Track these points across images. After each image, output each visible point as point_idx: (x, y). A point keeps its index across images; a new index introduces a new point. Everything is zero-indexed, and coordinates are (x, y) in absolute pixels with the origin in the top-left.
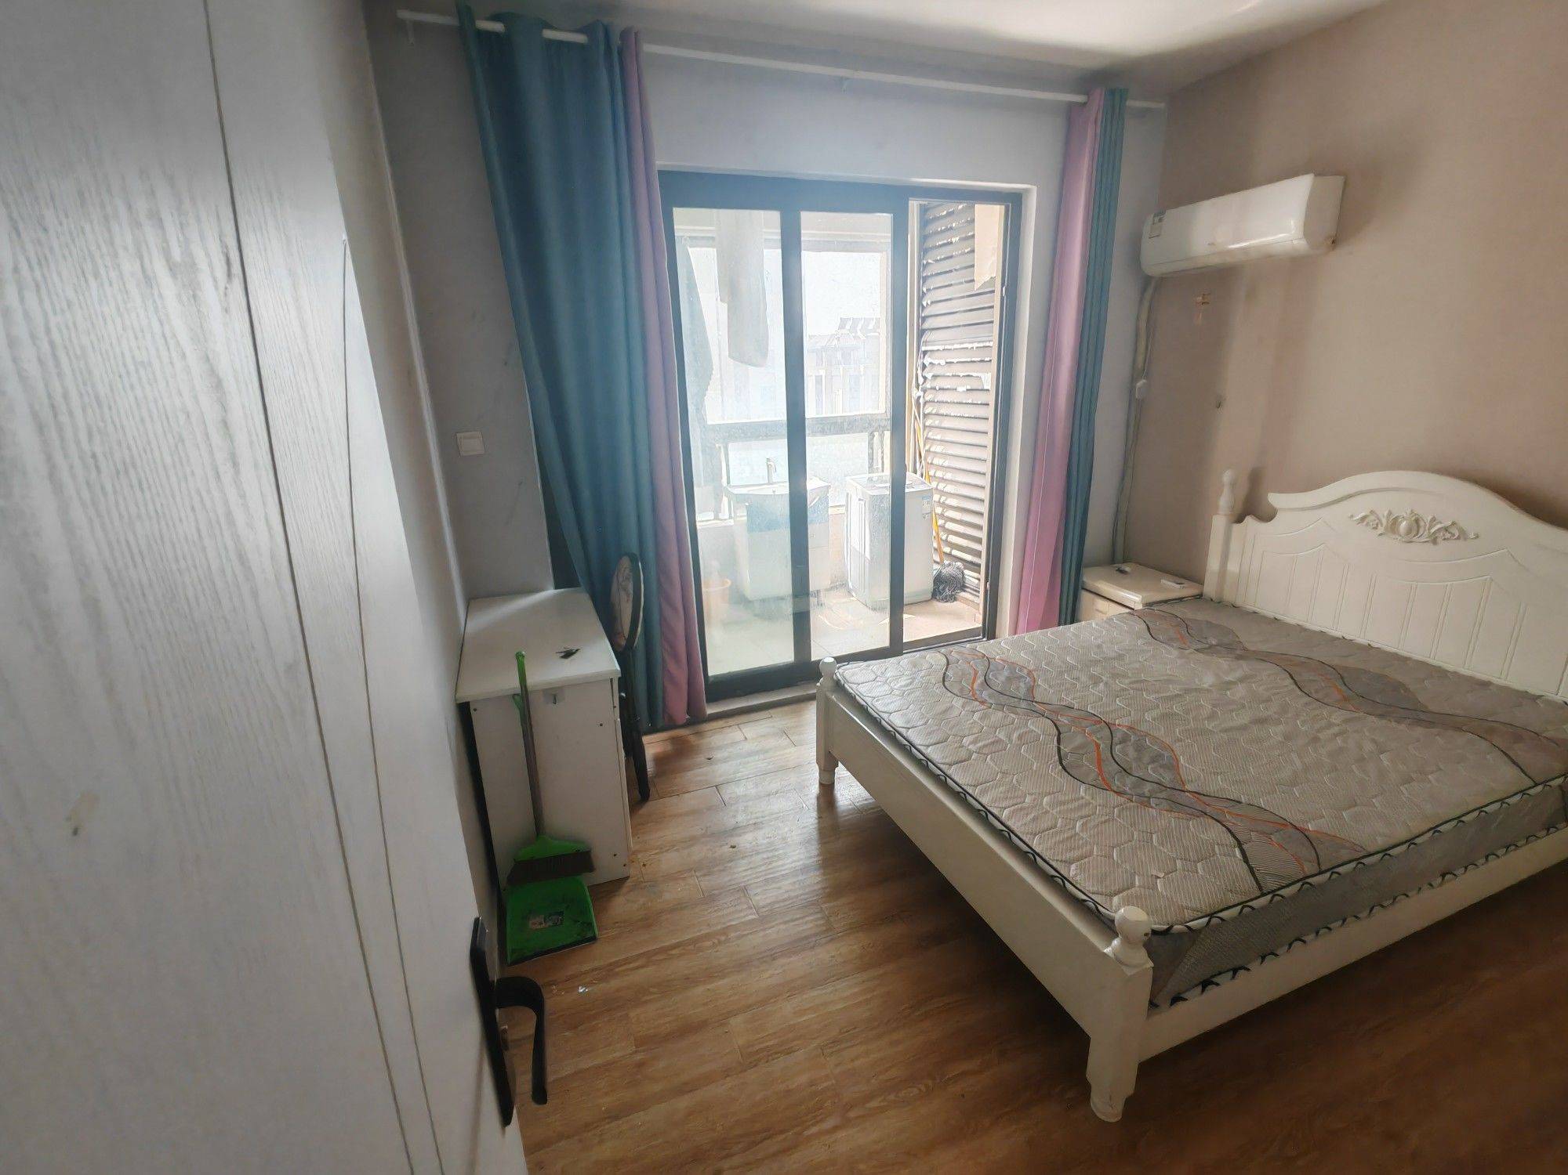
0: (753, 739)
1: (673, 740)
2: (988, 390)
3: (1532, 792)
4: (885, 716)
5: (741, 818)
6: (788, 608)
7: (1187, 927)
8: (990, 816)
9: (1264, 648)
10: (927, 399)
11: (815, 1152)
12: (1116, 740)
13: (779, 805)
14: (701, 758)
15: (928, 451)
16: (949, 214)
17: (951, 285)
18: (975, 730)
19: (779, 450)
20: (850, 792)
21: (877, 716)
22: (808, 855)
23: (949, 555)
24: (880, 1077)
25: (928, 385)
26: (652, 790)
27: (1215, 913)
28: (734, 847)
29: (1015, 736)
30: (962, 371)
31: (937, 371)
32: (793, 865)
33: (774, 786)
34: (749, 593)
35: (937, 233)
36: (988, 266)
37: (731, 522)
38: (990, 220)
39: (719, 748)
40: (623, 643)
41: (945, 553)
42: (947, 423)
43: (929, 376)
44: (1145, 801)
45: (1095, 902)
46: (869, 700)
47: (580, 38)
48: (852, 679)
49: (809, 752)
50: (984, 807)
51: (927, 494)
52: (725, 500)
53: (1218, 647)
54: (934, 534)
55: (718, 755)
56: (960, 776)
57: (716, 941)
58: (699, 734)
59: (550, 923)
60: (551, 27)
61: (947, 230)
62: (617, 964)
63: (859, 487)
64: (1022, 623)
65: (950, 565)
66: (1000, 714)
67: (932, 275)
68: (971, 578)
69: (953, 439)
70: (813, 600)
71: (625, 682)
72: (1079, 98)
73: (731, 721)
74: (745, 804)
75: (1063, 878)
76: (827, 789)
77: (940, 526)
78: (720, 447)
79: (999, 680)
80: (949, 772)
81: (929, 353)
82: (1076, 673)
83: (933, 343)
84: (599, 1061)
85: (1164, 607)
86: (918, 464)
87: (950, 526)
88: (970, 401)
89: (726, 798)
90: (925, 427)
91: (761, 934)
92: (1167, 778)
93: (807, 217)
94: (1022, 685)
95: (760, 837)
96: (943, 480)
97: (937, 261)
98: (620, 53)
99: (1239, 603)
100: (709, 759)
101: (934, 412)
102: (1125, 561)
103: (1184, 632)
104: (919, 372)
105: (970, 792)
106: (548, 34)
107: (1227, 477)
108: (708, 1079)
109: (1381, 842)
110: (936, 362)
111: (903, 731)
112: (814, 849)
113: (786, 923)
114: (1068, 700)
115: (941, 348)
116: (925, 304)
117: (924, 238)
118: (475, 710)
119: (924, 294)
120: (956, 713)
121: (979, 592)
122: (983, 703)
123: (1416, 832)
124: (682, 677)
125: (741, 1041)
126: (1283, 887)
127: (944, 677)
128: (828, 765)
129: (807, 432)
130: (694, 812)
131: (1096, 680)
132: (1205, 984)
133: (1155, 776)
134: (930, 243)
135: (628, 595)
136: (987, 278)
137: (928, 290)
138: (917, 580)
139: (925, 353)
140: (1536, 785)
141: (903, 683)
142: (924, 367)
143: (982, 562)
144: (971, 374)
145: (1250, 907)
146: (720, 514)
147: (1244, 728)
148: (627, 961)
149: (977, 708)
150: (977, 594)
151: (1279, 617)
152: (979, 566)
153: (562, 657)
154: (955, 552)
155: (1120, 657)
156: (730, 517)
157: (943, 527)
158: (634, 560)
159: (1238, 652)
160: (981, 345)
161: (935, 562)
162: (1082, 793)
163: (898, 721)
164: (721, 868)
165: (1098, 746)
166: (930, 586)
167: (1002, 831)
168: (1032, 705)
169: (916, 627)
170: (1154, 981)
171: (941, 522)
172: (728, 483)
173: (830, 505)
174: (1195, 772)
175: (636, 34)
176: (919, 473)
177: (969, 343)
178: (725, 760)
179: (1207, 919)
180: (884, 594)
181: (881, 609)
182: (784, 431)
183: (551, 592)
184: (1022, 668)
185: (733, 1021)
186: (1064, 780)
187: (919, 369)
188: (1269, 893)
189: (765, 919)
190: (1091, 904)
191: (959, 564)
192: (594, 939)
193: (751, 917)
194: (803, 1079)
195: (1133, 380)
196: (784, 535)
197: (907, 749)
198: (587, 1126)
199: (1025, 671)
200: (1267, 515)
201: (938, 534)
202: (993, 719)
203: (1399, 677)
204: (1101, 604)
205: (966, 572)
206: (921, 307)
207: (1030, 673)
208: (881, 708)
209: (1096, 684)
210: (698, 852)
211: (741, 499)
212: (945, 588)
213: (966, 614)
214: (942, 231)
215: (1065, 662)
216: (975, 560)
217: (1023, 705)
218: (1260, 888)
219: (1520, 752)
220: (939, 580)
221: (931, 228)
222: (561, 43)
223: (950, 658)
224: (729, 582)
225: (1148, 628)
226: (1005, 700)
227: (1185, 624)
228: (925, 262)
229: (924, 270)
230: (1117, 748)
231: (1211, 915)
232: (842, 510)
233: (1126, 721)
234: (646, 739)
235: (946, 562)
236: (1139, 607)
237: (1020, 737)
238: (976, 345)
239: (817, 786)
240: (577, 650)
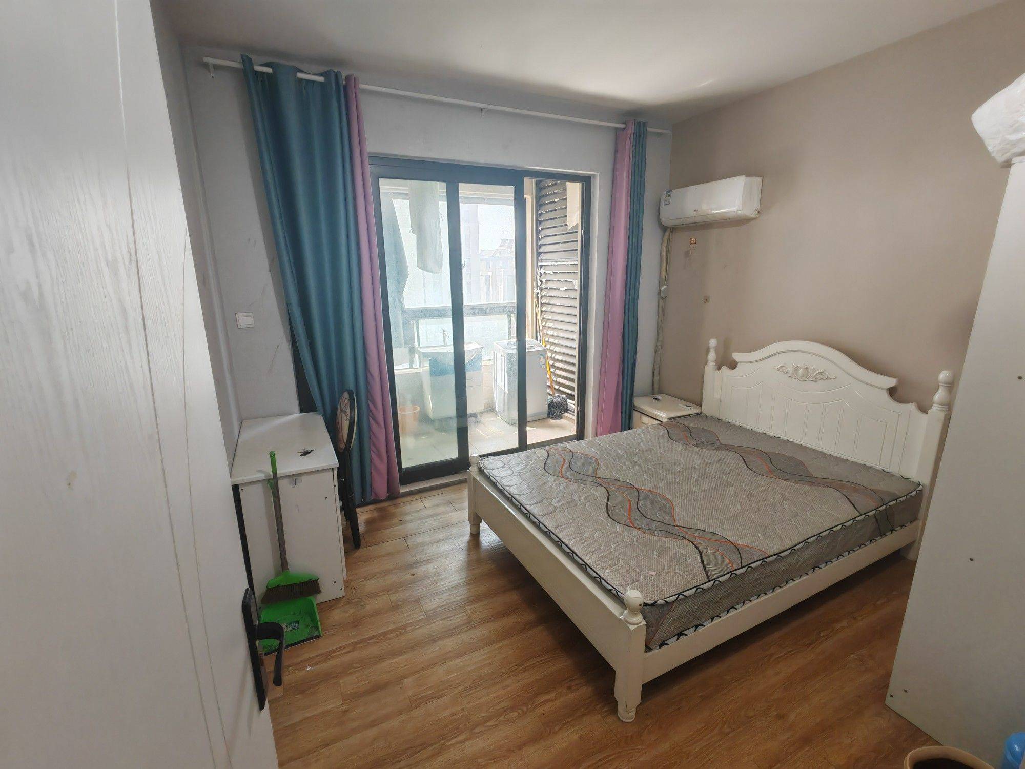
0: (430, 507)
1: (379, 510)
2: (576, 290)
3: (858, 519)
4: (507, 488)
5: (419, 557)
6: (454, 424)
7: (665, 601)
8: (563, 545)
9: (730, 443)
10: (543, 294)
11: (453, 754)
12: (641, 498)
13: (444, 547)
14: (395, 521)
15: (544, 326)
16: (553, 185)
17: (555, 227)
18: (560, 495)
19: (447, 324)
20: (489, 538)
21: (502, 488)
22: (460, 577)
23: (558, 390)
24: (495, 707)
25: (543, 286)
26: (362, 542)
27: (682, 592)
28: (413, 575)
29: (583, 498)
30: (562, 278)
31: (549, 278)
32: (450, 584)
33: (441, 536)
34: (431, 416)
35: (546, 195)
36: (574, 218)
37: (420, 370)
38: (574, 190)
39: (406, 514)
40: (343, 446)
41: (555, 389)
42: (555, 309)
43: (544, 280)
44: (652, 532)
45: (617, 590)
46: (498, 479)
47: (321, 79)
48: (490, 466)
49: (464, 515)
50: (560, 539)
51: (543, 353)
52: (417, 356)
53: (706, 443)
54: (548, 376)
55: (408, 518)
56: (548, 523)
57: (398, 633)
58: (396, 506)
59: (290, 628)
60: (302, 72)
61: (552, 194)
62: (334, 651)
63: (501, 348)
64: (599, 431)
65: (558, 396)
66: (576, 485)
67: (544, 221)
68: (571, 405)
69: (559, 319)
70: (471, 420)
71: (343, 472)
72: (623, 126)
73: (416, 497)
74: (422, 548)
75: (601, 578)
76: (475, 536)
77: (552, 372)
78: (413, 324)
79: (577, 465)
80: (542, 520)
81: (543, 267)
82: (623, 460)
83: (546, 260)
84: (320, 710)
85: (679, 420)
86: (538, 334)
87: (558, 372)
88: (567, 296)
89: (410, 545)
90: (542, 312)
91: (428, 627)
92: (667, 519)
93: (462, 186)
94: (591, 468)
95: (431, 568)
96: (553, 344)
97: (546, 212)
98: (345, 87)
99: (720, 418)
100: (401, 521)
101: (547, 302)
102: (660, 393)
103: (688, 435)
104: (538, 278)
105: (553, 531)
106: (300, 75)
107: (713, 342)
108: (387, 718)
109: (776, 549)
110: (548, 272)
111: (517, 497)
112: (464, 575)
113: (443, 619)
114: (617, 476)
115: (550, 264)
116: (540, 237)
117: (539, 198)
118: (242, 489)
119: (540, 231)
120: (550, 485)
121: (574, 412)
122: (566, 479)
123: (795, 543)
124: (383, 467)
125: (410, 693)
126: (721, 576)
127: (545, 464)
128: (475, 521)
129: (464, 314)
130: (389, 554)
131: (634, 463)
132: (680, 635)
133: (659, 517)
134: (543, 201)
135: (347, 416)
136: (574, 224)
137: (542, 229)
138: (534, 406)
139: (541, 266)
140: (861, 515)
141: (520, 468)
142: (541, 275)
143: (575, 393)
144: (568, 280)
145: (701, 588)
146: (413, 365)
147: (713, 489)
148: (341, 648)
149: (563, 482)
150: (573, 413)
151: (742, 425)
152: (574, 396)
153: (302, 455)
154: (561, 388)
155: (650, 450)
156: (420, 367)
157: (554, 373)
158: (351, 393)
159: (717, 446)
160: (573, 263)
161: (549, 394)
162: (618, 529)
163: (514, 491)
164: (404, 588)
165: (630, 502)
166: (546, 409)
167: (569, 553)
168: (597, 480)
169: (534, 435)
170: (647, 633)
171: (552, 370)
172: (419, 345)
173: (483, 359)
174: (683, 516)
175: (355, 79)
176: (539, 340)
177: (566, 262)
178: (411, 521)
179: (676, 596)
180: (515, 415)
181: (513, 424)
182: (450, 313)
183: (298, 415)
184: (592, 458)
185: (406, 681)
186: (609, 522)
187: (538, 276)
188: (712, 580)
189: (430, 617)
190: (614, 592)
191: (564, 396)
192: (319, 636)
193: (423, 617)
194: (447, 713)
195: (660, 286)
196: (451, 379)
197: (519, 507)
198: (309, 752)
199: (594, 459)
200: (733, 365)
201: (550, 377)
202: (571, 488)
203: (802, 459)
204: (645, 419)
205: (568, 400)
206: (538, 239)
207: (596, 460)
208: (505, 484)
209: (633, 467)
210: (392, 579)
211: (425, 355)
212: (555, 410)
213: (567, 426)
214: (549, 195)
215: (618, 454)
216: (573, 393)
217: (590, 479)
218: (708, 577)
219: (855, 497)
220: (551, 406)
221: (542, 193)
222: (308, 81)
223: (550, 452)
224: (419, 408)
225: (668, 433)
226: (580, 478)
227: (689, 430)
228: (540, 212)
229: (540, 216)
230: (641, 503)
231: (679, 594)
232: (492, 362)
233: (648, 487)
234: (358, 510)
235: (556, 395)
236: (665, 420)
237: (586, 499)
238: (570, 263)
239: (469, 535)
240: (312, 451)
